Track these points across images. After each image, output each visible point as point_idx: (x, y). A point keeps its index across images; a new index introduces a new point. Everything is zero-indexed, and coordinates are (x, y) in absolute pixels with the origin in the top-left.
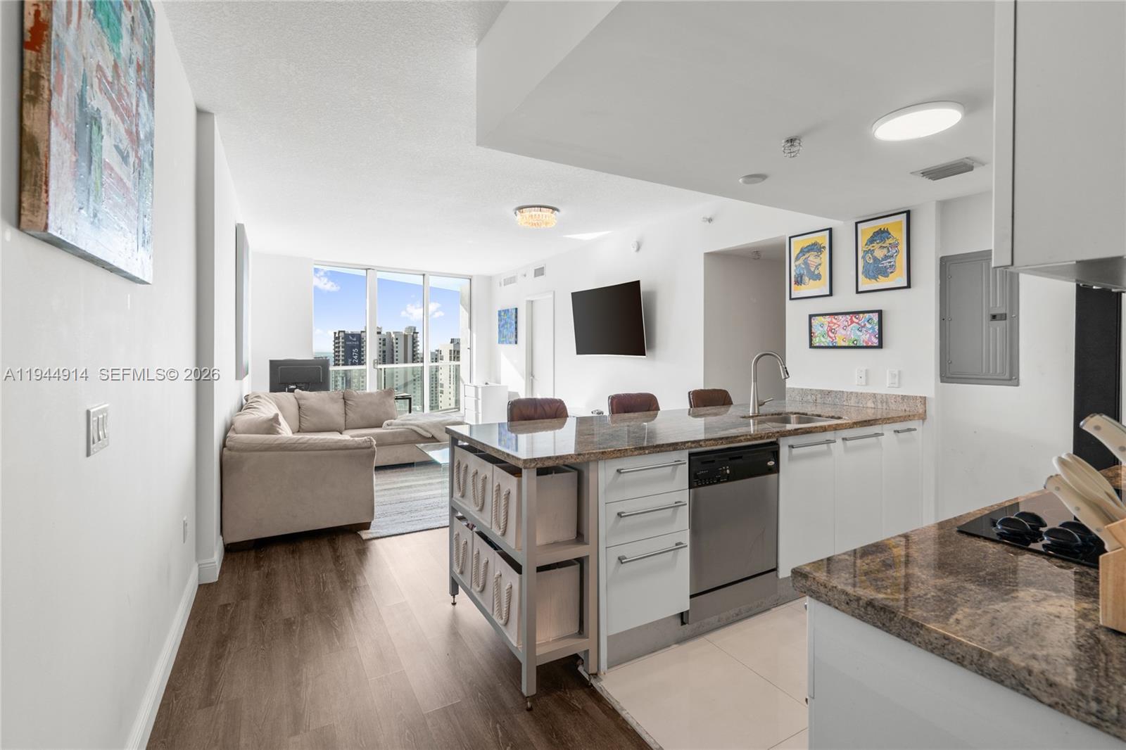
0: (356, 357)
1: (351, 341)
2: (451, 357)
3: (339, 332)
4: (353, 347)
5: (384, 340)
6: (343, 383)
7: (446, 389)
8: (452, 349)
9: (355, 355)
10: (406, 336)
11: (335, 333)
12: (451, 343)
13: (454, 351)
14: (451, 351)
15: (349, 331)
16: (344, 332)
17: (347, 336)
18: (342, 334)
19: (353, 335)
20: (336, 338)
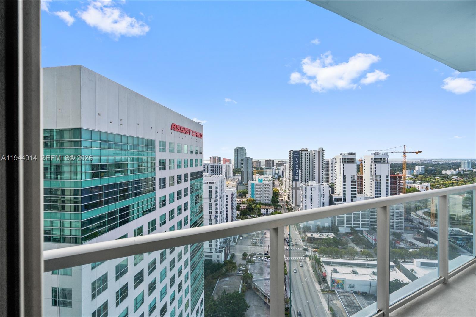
0: (297, 161)
1: (296, 154)
2: (341, 161)
3: (291, 151)
4: (296, 157)
5: (309, 154)
6: (292, 172)
7: (338, 176)
8: (341, 158)
9: (297, 160)
10: (319, 152)
11: (289, 151)
12: (341, 154)
13: (342, 159)
14: (340, 158)
15: (295, 150)
16: (293, 151)
17: (294, 152)
18: (292, 152)
19: (296, 152)
20: (290, 153)
